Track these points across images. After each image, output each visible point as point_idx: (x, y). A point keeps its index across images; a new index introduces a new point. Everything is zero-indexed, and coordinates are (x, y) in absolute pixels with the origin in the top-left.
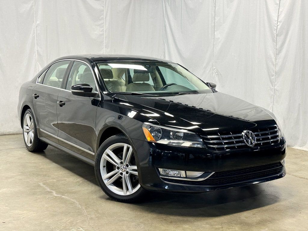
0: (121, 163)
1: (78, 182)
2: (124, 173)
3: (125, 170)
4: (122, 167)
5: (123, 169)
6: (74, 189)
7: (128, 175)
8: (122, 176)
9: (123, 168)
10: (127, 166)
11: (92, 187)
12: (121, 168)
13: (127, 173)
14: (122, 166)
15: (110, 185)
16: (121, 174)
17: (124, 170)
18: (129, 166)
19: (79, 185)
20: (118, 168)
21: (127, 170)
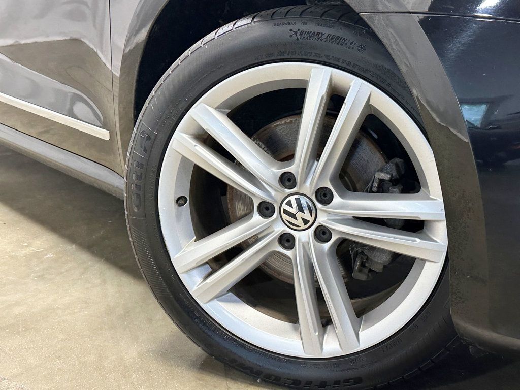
0: (287, 180)
1: (35, 255)
2: (304, 237)
3: (306, 222)
4: (289, 204)
5: (293, 216)
6: (17, 304)
7: (327, 246)
8: (289, 253)
9: (293, 210)
10: (324, 196)
11: (104, 282)
12: (284, 206)
13: (322, 234)
14: (292, 199)
15: (218, 297)
16: (287, 240)
17: (299, 222)
18: (337, 199)
19: (41, 277)
20: (266, 209)
21: (322, 219)
